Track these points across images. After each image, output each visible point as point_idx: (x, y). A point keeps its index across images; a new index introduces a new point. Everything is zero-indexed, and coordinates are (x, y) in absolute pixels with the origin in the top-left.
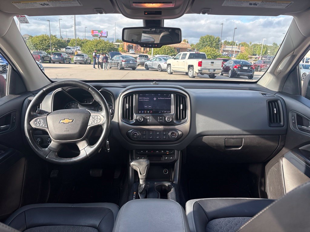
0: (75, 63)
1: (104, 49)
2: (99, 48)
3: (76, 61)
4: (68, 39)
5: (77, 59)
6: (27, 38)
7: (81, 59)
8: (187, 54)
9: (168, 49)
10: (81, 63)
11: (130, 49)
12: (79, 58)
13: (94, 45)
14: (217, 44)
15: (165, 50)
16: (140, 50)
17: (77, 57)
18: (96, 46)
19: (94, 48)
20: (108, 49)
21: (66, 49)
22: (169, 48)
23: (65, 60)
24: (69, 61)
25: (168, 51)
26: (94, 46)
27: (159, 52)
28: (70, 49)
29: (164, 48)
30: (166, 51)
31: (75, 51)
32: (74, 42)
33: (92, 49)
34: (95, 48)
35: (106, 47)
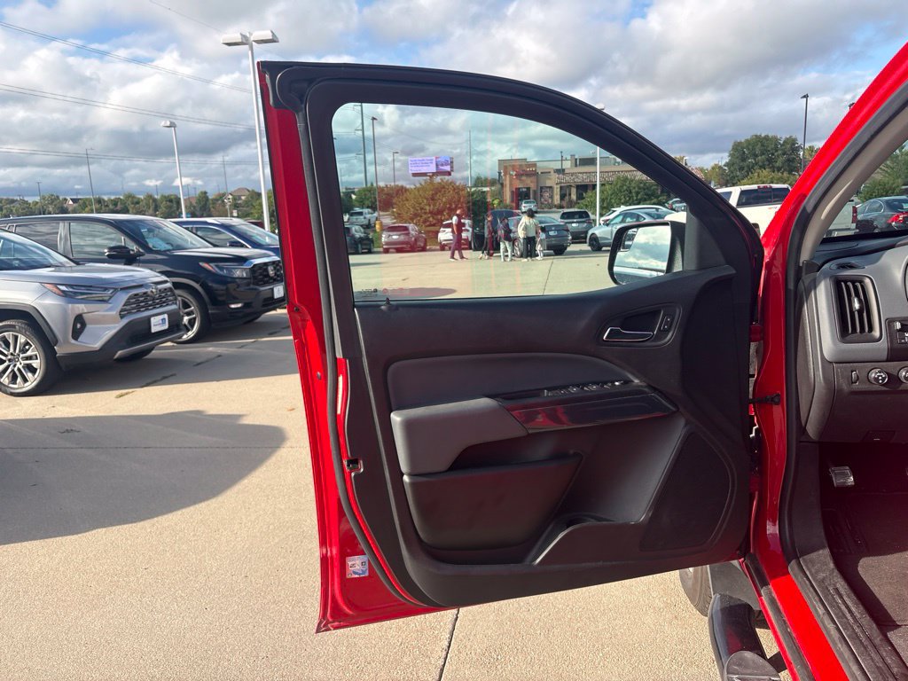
0: (386, 251)
1: (454, 206)
2: (439, 205)
3: (387, 244)
4: (346, 189)
5: (390, 239)
6: (243, 198)
7: (402, 238)
8: (731, 193)
9: (639, 188)
10: (399, 250)
11: (521, 200)
12: (395, 237)
13: (427, 199)
14: (789, 160)
15: (631, 192)
16: (550, 201)
17: (391, 233)
18: (433, 199)
19: (427, 208)
20: (464, 205)
21: (352, 215)
22: (642, 185)
23: (360, 246)
24: (368, 247)
25: (637, 193)
26: (425, 201)
27: (613, 201)
28: (361, 214)
29: (625, 187)
30: (634, 194)
31: (374, 219)
32: (365, 195)
33: (422, 209)
34: (430, 206)
35: (459, 201)
